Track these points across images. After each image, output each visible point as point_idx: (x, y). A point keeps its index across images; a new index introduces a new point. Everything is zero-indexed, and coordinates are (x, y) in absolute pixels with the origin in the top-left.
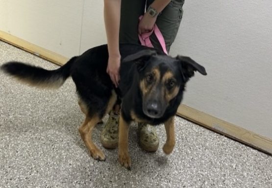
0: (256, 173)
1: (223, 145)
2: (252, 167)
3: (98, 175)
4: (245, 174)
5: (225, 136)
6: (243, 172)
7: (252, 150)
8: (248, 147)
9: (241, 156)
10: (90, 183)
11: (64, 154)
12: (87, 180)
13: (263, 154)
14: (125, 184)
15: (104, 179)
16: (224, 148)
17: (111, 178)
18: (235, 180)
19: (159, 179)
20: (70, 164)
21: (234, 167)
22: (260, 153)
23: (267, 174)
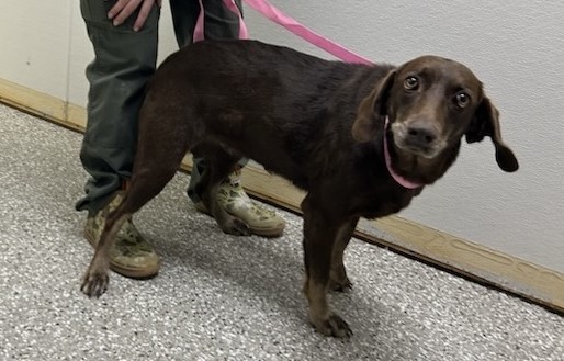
0: (454, 323)
1: (382, 266)
2: (447, 310)
3: (76, 316)
4: (428, 323)
5: (391, 249)
6: (422, 319)
7: (450, 277)
8: (442, 273)
9: (422, 288)
10: (55, 330)
11: (6, 274)
12: (49, 324)
13: (477, 286)
14: (136, 333)
15: (90, 323)
16: (383, 273)
17: (105, 322)
18: (400, 335)
19: (218, 326)
20: (16, 293)
21: (403, 309)
22: (469, 285)
23: (480, 326)
